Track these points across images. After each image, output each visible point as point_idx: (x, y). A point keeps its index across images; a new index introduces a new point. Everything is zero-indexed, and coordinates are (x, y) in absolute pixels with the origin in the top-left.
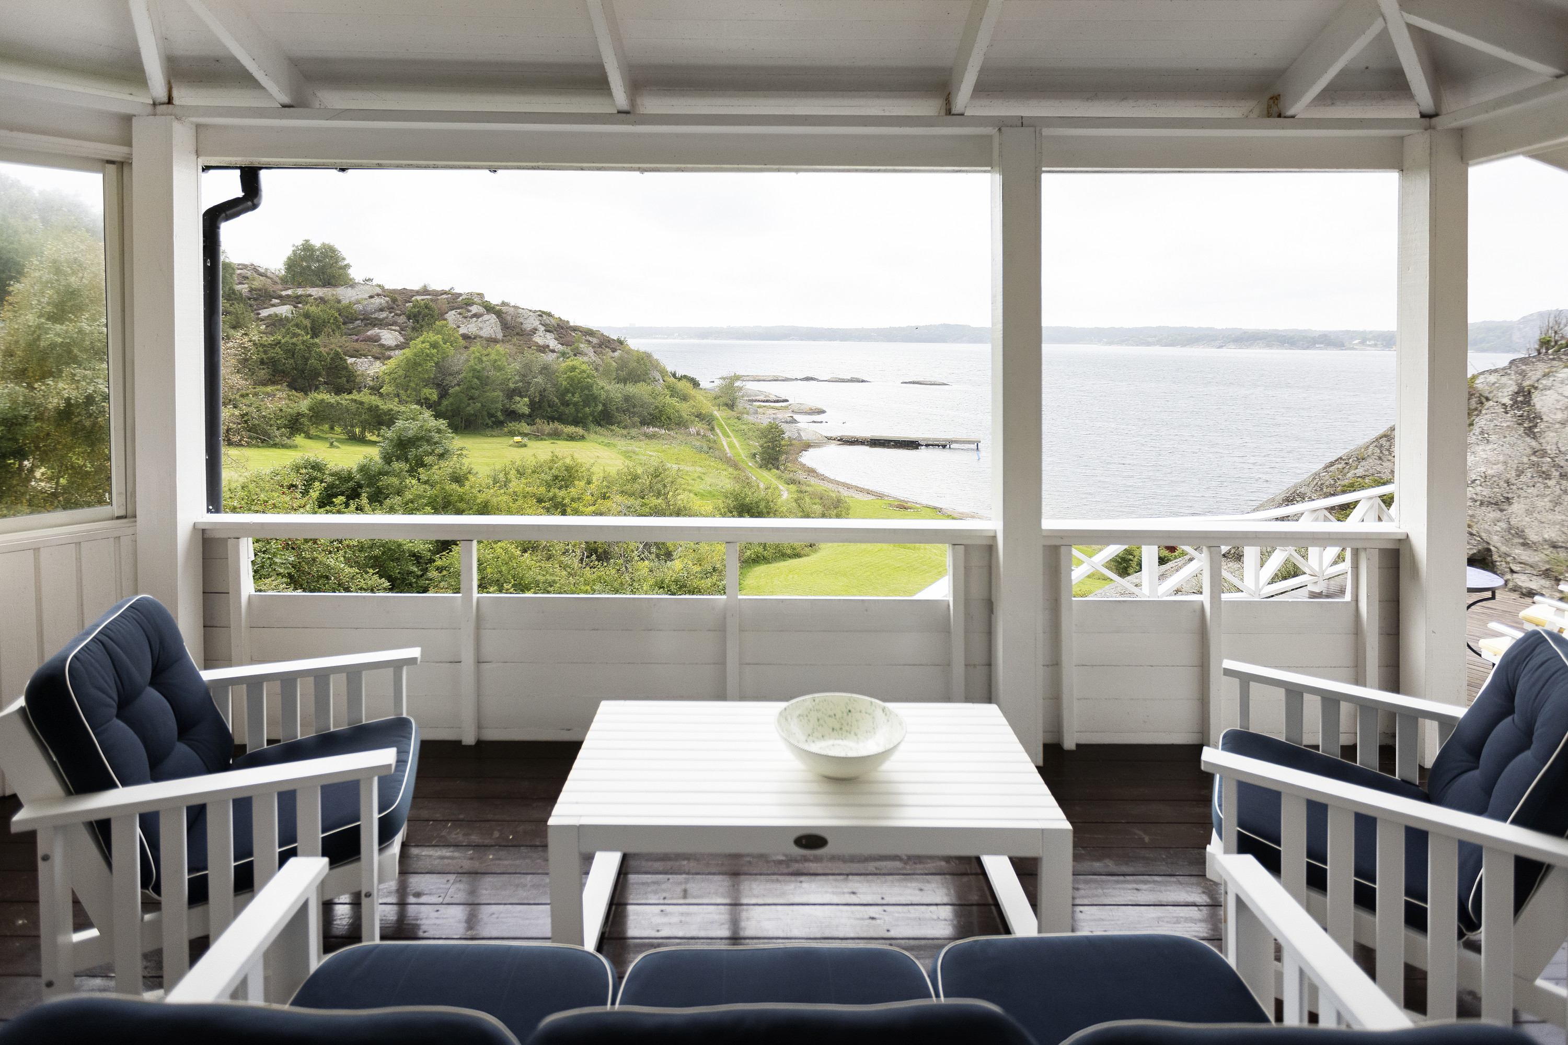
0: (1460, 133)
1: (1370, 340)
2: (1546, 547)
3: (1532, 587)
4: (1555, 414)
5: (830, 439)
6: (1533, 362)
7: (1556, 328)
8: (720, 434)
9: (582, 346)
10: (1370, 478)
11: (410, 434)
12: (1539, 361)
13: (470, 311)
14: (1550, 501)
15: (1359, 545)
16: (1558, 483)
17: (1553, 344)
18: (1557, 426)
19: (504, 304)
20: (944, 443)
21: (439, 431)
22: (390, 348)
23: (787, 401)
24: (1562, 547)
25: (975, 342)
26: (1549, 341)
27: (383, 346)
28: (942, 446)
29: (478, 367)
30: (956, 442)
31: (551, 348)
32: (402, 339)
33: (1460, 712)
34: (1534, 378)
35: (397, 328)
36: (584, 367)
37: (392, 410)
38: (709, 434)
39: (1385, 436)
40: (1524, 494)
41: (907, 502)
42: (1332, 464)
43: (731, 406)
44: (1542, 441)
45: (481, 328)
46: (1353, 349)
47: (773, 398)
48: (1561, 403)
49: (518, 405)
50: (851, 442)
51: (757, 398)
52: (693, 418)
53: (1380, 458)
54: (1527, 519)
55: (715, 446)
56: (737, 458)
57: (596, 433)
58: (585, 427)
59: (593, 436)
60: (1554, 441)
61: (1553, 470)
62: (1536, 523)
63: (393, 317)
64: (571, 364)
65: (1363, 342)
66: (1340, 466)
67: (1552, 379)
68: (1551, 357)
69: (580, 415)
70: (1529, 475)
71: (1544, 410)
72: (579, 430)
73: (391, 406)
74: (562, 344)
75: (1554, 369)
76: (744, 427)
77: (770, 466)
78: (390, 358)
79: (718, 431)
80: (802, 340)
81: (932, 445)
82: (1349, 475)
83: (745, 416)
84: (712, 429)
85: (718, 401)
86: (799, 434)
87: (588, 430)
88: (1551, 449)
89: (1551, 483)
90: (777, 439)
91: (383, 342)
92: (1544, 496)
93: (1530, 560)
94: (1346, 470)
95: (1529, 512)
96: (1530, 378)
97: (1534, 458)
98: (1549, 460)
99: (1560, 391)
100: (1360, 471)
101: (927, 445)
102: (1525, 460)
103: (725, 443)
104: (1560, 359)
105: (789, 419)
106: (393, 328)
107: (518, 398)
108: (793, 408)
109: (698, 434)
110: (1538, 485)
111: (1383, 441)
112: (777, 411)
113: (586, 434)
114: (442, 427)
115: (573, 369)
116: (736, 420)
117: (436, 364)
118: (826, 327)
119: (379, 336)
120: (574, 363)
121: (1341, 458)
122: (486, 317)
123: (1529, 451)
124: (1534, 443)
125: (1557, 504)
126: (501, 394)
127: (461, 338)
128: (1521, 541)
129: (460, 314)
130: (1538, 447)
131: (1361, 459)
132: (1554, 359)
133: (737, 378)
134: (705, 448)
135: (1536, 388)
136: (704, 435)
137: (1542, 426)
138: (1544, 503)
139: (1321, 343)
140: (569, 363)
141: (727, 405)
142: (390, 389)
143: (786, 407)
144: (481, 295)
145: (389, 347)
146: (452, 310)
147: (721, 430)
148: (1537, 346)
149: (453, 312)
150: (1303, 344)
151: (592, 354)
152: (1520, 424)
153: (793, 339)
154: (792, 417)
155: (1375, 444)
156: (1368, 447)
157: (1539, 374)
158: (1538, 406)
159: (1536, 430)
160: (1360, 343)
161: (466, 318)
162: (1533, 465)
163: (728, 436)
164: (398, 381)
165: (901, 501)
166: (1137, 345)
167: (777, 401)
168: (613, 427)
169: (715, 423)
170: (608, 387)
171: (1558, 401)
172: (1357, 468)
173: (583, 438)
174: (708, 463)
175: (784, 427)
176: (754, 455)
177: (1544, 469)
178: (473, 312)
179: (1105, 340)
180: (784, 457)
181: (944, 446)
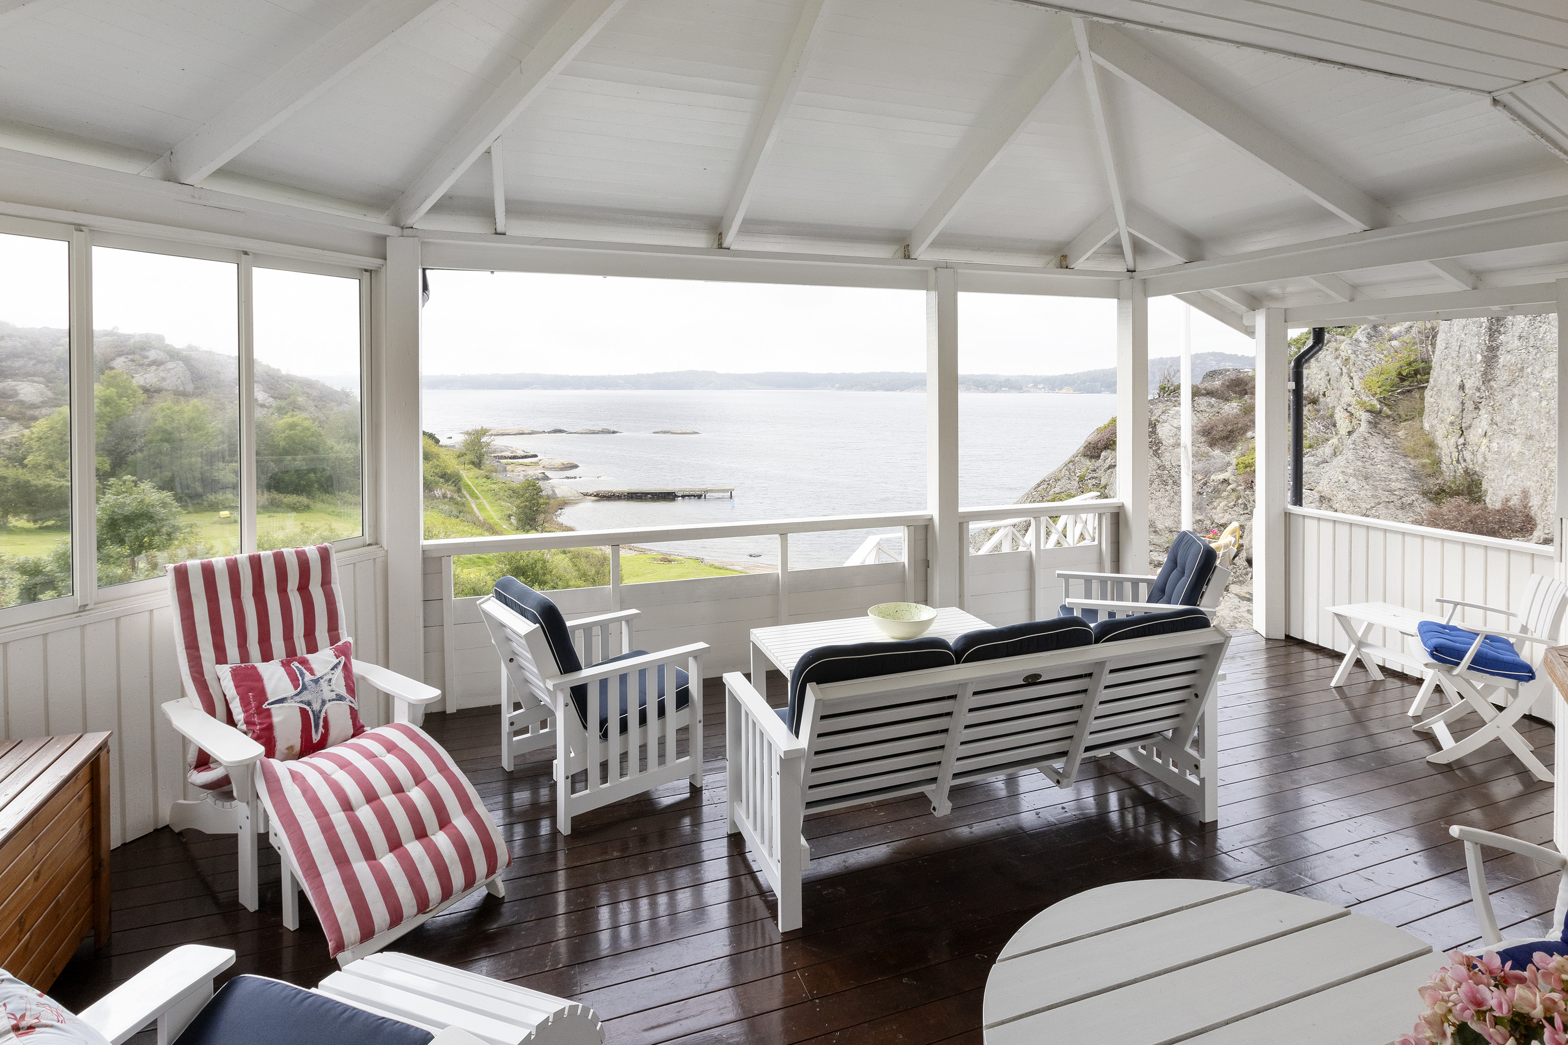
0: (1144, 282)
1: (1040, 384)
2: (1167, 532)
3: (1161, 560)
4: (1169, 440)
5: (586, 495)
6: (1156, 403)
7: (1168, 378)
8: (468, 496)
9: (300, 399)
10: (1065, 493)
11: (127, 510)
12: (1160, 402)
13: (147, 357)
14: (1168, 501)
15: (1102, 511)
16: (1172, 488)
17: (1167, 389)
18: (1171, 448)
19: (190, 348)
20: (699, 493)
21: (164, 505)
22: (33, 406)
23: (535, 456)
24: (1175, 531)
25: (721, 389)
26: (1165, 387)
27: (22, 403)
28: (697, 496)
29: (168, 428)
30: (711, 491)
31: (260, 402)
32: (50, 394)
33: (1155, 578)
34: (1157, 415)
35: (41, 379)
36: (307, 423)
37: (49, 485)
38: (456, 496)
39: (1072, 461)
40: (1154, 497)
41: (670, 555)
42: (1039, 485)
43: (478, 464)
44: (1163, 459)
45: (164, 379)
46: (1028, 392)
47: (521, 453)
48: (1172, 432)
49: (223, 472)
50: (608, 497)
51: (504, 454)
52: (437, 479)
53: (1069, 479)
54: (1156, 514)
55: (466, 509)
56: (491, 521)
57: (323, 501)
58: (310, 494)
59: (319, 505)
60: (1169, 458)
61: (1169, 479)
62: (1161, 516)
63: (35, 365)
64: (290, 420)
65: (1035, 386)
66: (1045, 486)
67: (1167, 415)
68: (1166, 399)
69: (303, 482)
70: (1157, 483)
71: (1163, 437)
72: (303, 499)
73: (48, 480)
74: (275, 398)
75: (1168, 408)
76: (494, 486)
77: (528, 527)
78: (35, 419)
79: (465, 493)
80: (545, 389)
81: (688, 496)
82: (1051, 492)
83: (494, 474)
84: (459, 490)
85: (462, 459)
86: (553, 491)
87: (313, 498)
88: (1167, 464)
89: (1168, 488)
90: (535, 497)
91: (21, 397)
92: (1166, 497)
93: (1158, 542)
94: (1048, 490)
95: (1157, 509)
96: (1155, 415)
97: (1159, 472)
98: (1167, 472)
99: (1172, 423)
100: (1057, 490)
101: (683, 496)
102: (1154, 473)
103: (474, 506)
104: (1171, 401)
105: (540, 476)
106: (36, 379)
107: (221, 465)
108: (543, 463)
109: (444, 496)
110: (1162, 489)
111: (1070, 466)
112: (527, 467)
113: (311, 503)
114: (168, 500)
115: (292, 426)
116: (484, 480)
117: (107, 425)
118: (571, 374)
119: (16, 390)
120: (295, 419)
121: (1045, 480)
122: (170, 365)
123: (1156, 467)
124: (1158, 461)
125: (1172, 502)
126: (199, 459)
127: (141, 392)
128: (1154, 529)
129: (133, 361)
130: (1161, 464)
131: (1057, 480)
132: (1167, 401)
133: (484, 432)
134: (455, 512)
135: (1159, 422)
136: (451, 498)
137: (1163, 448)
138: (1164, 502)
139: (1006, 387)
140: (287, 419)
141: (473, 463)
142: (40, 459)
143: (536, 464)
144: (161, 338)
145: (32, 404)
146: (120, 356)
147: (467, 492)
148: (1158, 391)
149: (122, 359)
150: (992, 388)
151: (313, 409)
152: (1150, 448)
153: (535, 388)
154: (543, 473)
155: (1065, 468)
156: (1061, 470)
157: (1160, 411)
158: (1160, 435)
159: (1159, 452)
160: (1033, 386)
161: (142, 365)
162: (1159, 476)
163: (477, 498)
164: (51, 448)
165: (664, 554)
166: (864, 390)
167: (526, 457)
168: (344, 494)
169: (461, 483)
170: (337, 447)
171: (1171, 430)
172: (1055, 487)
173: (307, 508)
174: (461, 528)
175: (541, 483)
176: (510, 516)
177: (1164, 479)
178: (151, 358)
179: (837, 385)
180: (542, 516)
181: (699, 497)
